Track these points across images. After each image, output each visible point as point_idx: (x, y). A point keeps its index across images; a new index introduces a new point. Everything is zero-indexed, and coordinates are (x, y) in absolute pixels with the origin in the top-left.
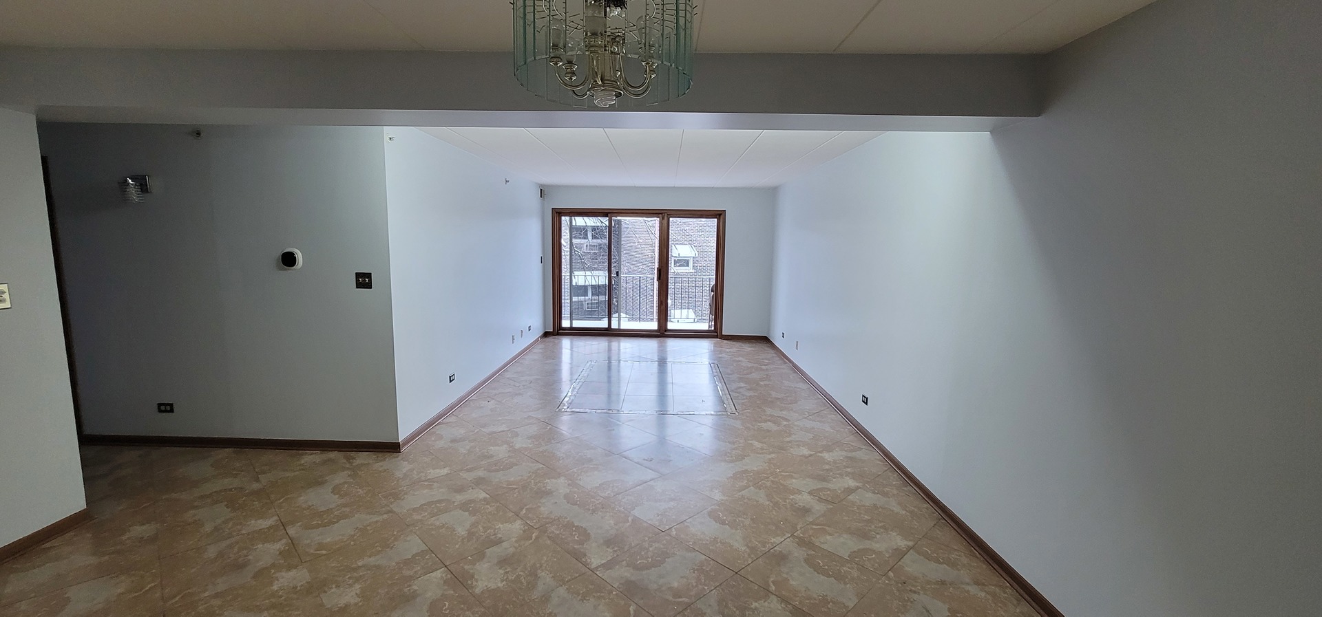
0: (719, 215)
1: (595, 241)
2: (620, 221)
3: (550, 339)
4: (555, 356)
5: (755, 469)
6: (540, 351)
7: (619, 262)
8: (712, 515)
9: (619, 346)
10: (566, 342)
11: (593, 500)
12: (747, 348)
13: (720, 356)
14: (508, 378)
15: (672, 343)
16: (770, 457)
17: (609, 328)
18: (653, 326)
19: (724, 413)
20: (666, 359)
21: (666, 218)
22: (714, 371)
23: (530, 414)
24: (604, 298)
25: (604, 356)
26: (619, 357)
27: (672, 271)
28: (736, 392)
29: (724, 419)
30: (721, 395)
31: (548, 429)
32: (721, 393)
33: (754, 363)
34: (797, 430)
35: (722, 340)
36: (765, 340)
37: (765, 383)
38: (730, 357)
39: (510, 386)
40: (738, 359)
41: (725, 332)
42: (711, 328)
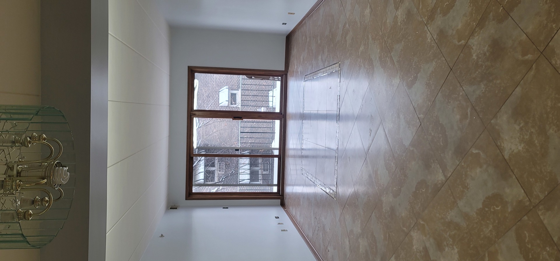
1: (216, 165)
3: (286, 201)
4: (298, 197)
5: (379, 50)
6: (294, 209)
7: (228, 149)
8: (410, 86)
9: (292, 149)
10: (289, 189)
11: (398, 176)
12: (294, 52)
13: (299, 73)
14: (313, 235)
15: (291, 109)
16: (371, 39)
17: (279, 156)
18: (277, 122)
19: (339, 73)
20: (301, 113)
22: (310, 78)
23: (337, 219)
24: (260, 160)
25: (299, 161)
26: (299, 149)
27: (240, 106)
28: (325, 62)
29: (343, 72)
30: (327, 74)
31: (348, 208)
32: (325, 74)
33: (305, 48)
34: (353, 16)
35: (289, 70)
36: (289, 38)
37: (319, 39)
38: (300, 65)
39: (318, 234)
40: (302, 60)
41: (283, 69)
42: (280, 79)
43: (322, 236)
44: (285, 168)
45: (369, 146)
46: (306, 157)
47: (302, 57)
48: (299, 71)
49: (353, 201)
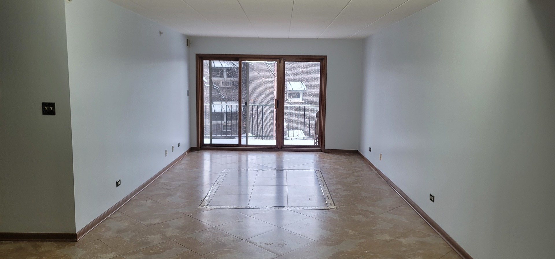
0: (322, 60)
1: (229, 79)
2: (247, 64)
3: (195, 153)
4: (198, 165)
5: (349, 250)
6: (187, 162)
7: (247, 94)
9: (247, 158)
10: (207, 156)
12: (343, 159)
13: (323, 165)
14: (162, 183)
15: (287, 156)
16: (360, 241)
17: (240, 144)
18: (273, 142)
19: (326, 208)
21: (282, 61)
22: (318, 176)
23: (179, 210)
24: (235, 122)
25: (235, 166)
26: (247, 166)
27: (287, 101)
28: (335, 192)
29: (326, 212)
30: (324, 194)
31: (192, 221)
32: (323, 193)
33: (348, 170)
34: (381, 221)
35: (325, 153)
36: (356, 153)
37: (357, 185)
38: (330, 166)
39: (163, 189)
40: (336, 167)
41: (327, 147)
42: (316, 144)
43: (161, 194)
44: (228, 151)
45: (255, 243)
46: (240, 174)
47: (338, 167)
48: (325, 164)
49: (198, 227)
